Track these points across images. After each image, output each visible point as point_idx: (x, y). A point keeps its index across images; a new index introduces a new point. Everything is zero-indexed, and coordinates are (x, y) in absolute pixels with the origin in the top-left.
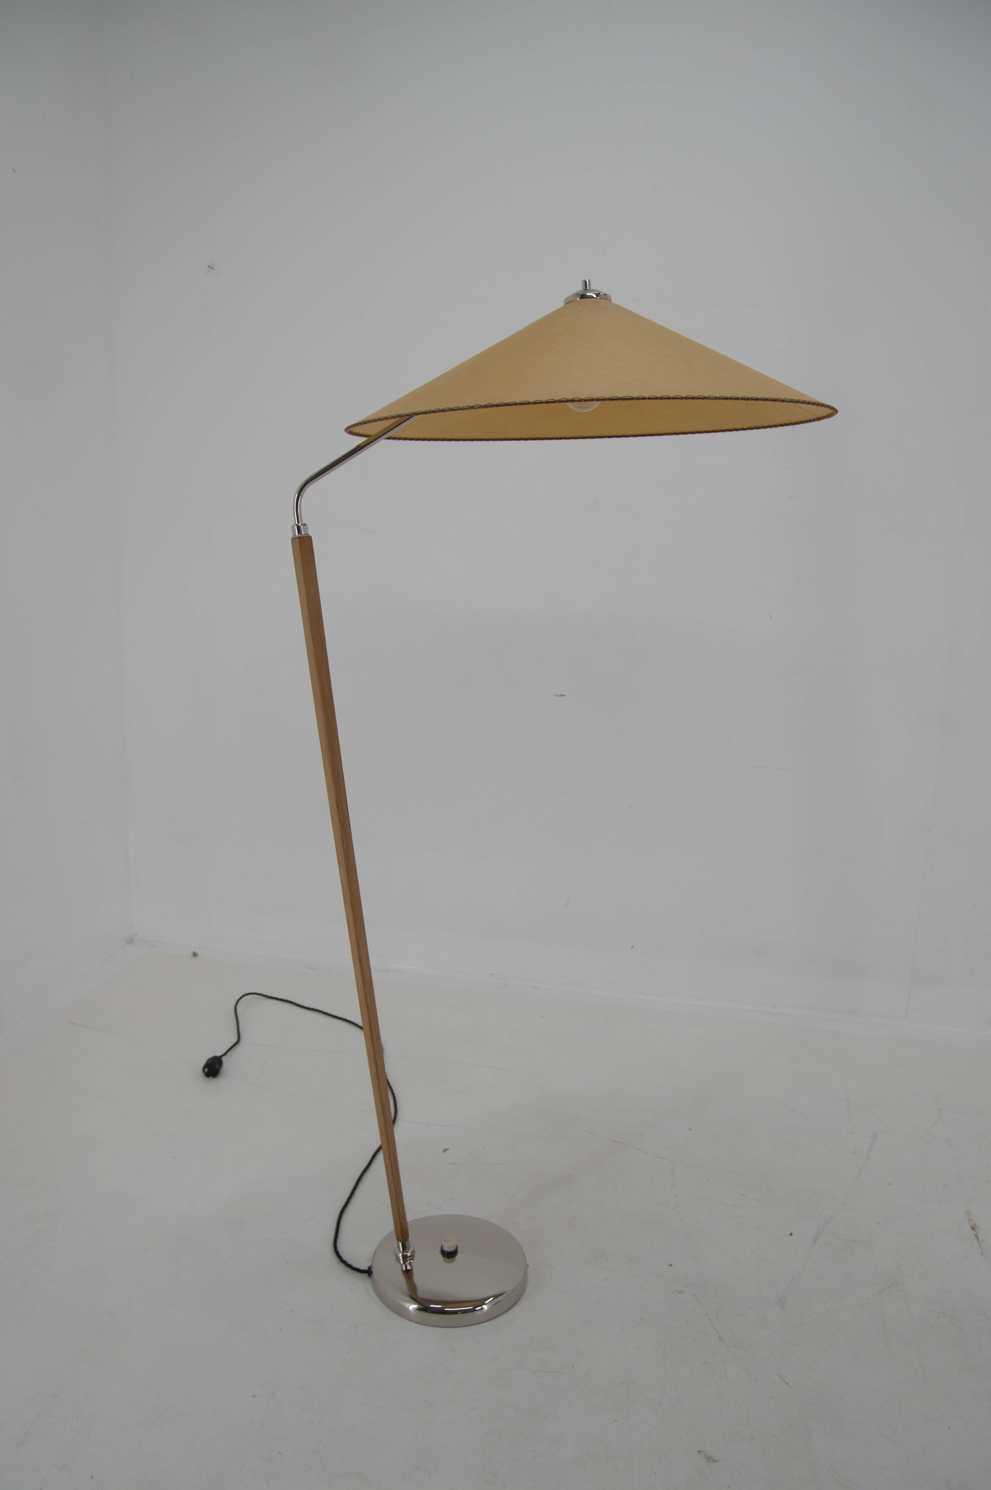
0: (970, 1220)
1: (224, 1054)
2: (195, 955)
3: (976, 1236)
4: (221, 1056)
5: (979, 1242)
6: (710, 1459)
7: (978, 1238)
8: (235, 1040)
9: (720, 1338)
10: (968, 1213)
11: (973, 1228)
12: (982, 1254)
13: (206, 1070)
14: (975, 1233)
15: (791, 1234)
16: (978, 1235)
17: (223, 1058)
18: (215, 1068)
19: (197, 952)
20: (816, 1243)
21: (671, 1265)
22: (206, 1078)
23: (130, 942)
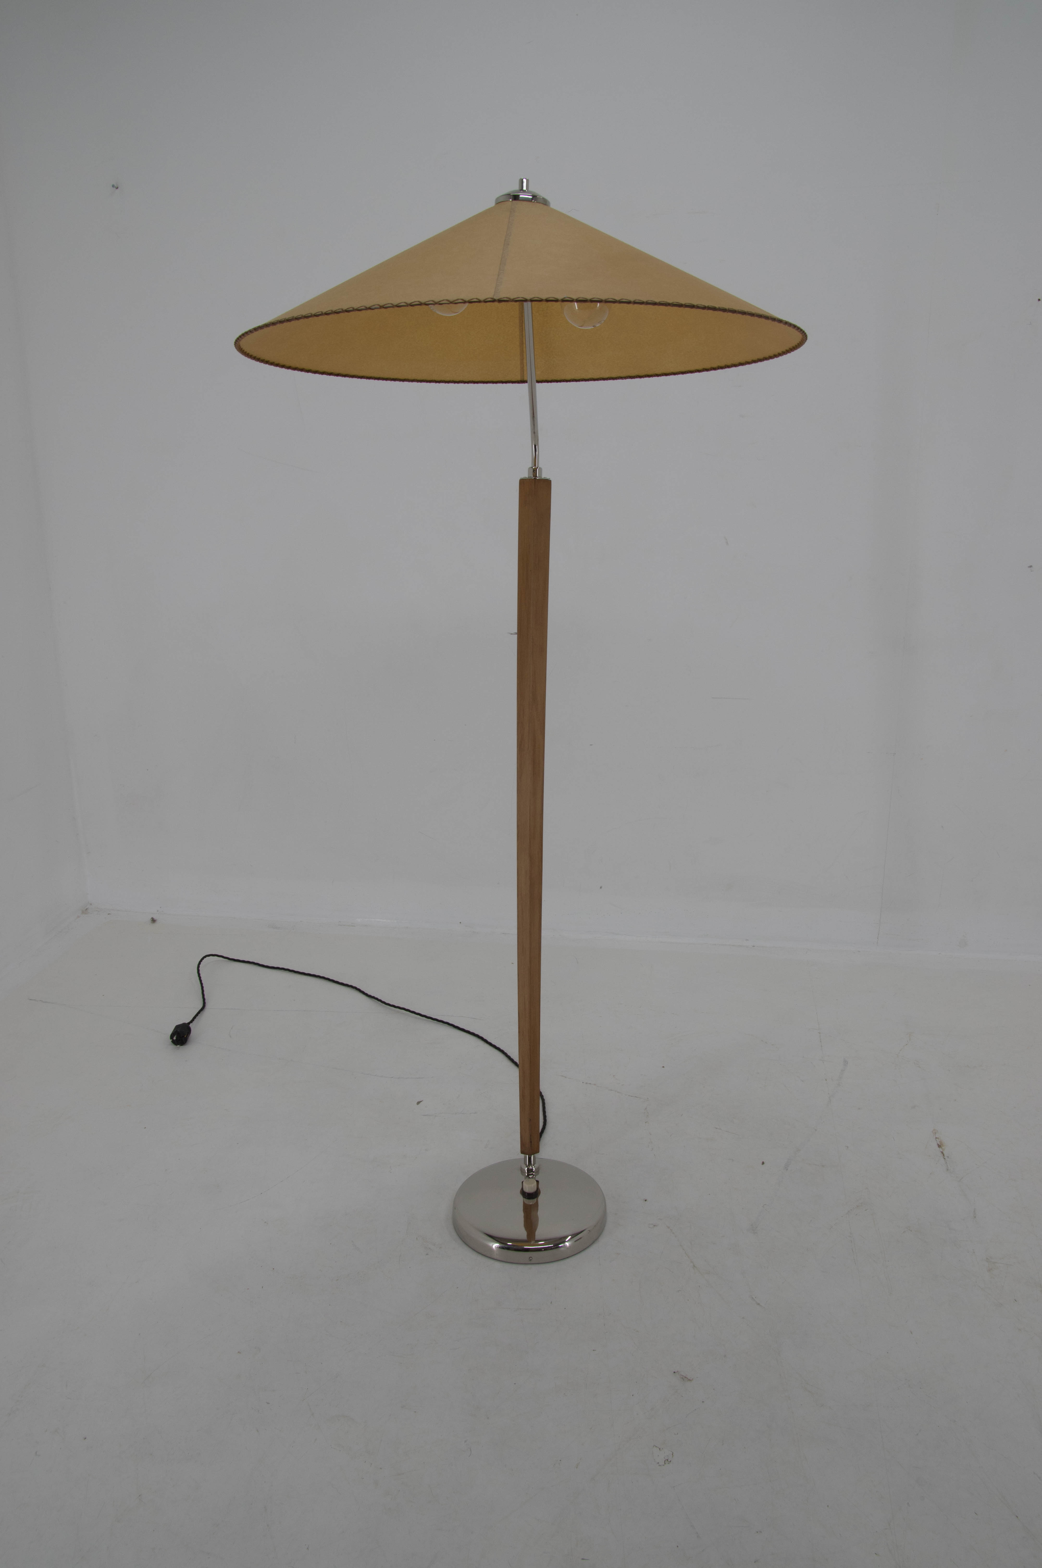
0: (936, 1138)
1: (192, 1021)
2: (153, 921)
3: (942, 1153)
4: (189, 1023)
5: (945, 1159)
6: (684, 1378)
7: (944, 1155)
8: (201, 1006)
9: (694, 1266)
10: (935, 1132)
11: (939, 1146)
12: (948, 1170)
13: (175, 1038)
14: (941, 1150)
15: (763, 1163)
16: (944, 1152)
17: (191, 1025)
18: (183, 1037)
19: (155, 918)
20: (787, 1170)
21: (646, 1200)
22: (174, 1046)
23: (85, 911)
